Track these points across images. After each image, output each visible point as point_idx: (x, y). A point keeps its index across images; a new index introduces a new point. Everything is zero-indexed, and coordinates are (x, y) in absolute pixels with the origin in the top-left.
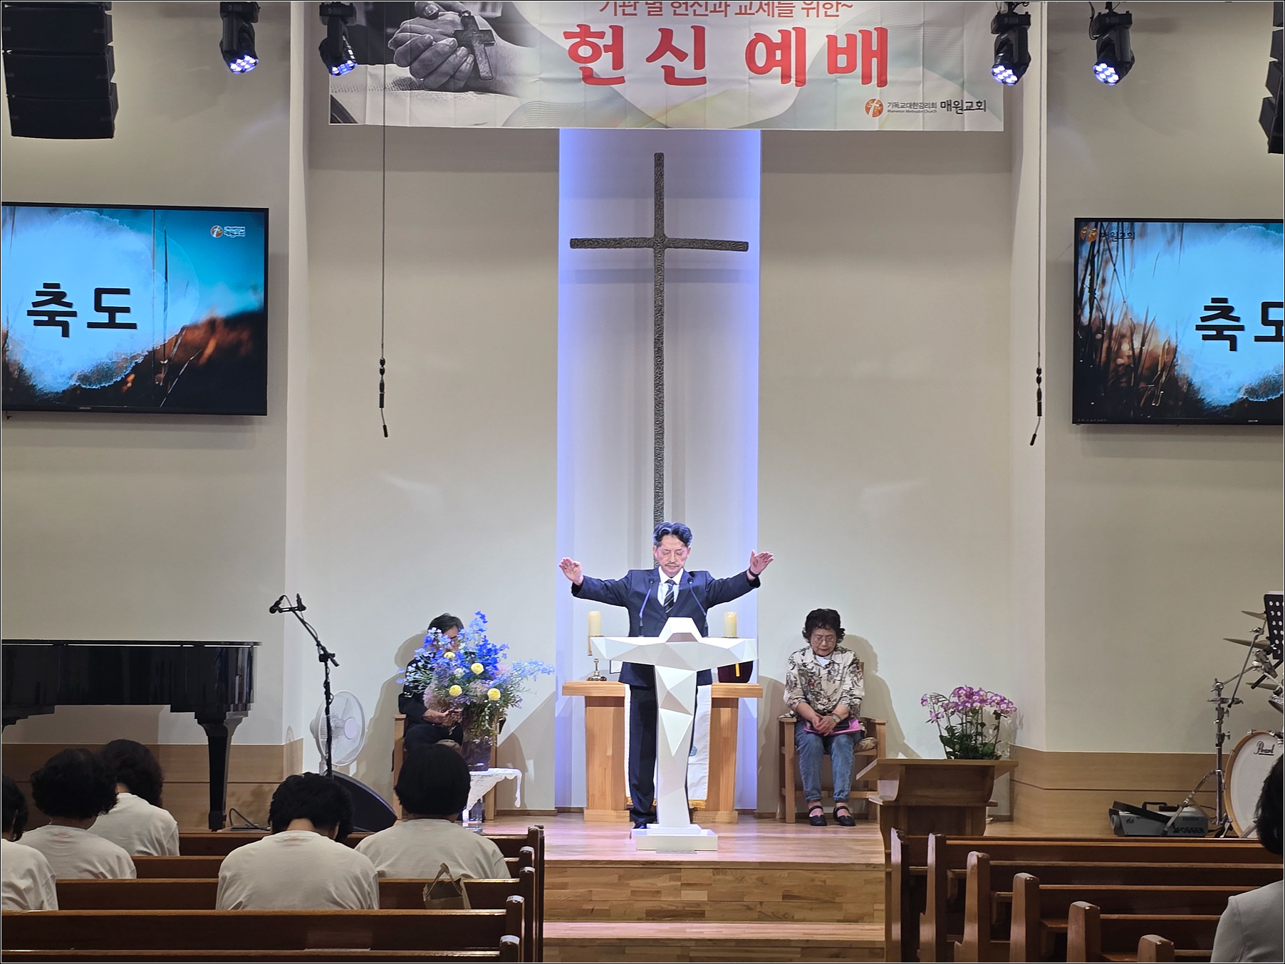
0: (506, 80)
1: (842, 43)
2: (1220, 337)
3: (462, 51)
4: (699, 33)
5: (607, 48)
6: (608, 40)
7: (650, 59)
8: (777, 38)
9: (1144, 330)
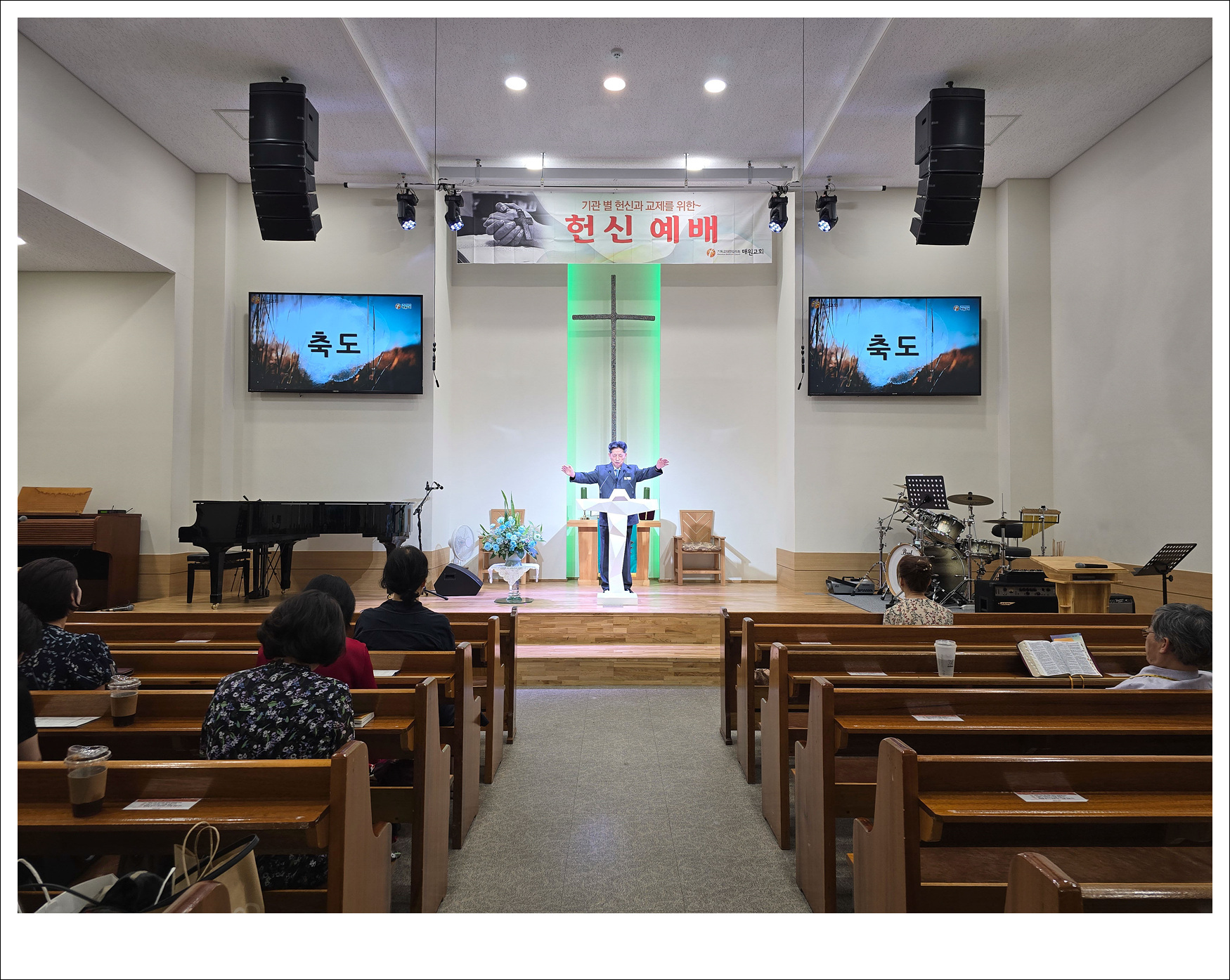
0: (539, 241)
1: (696, 223)
2: (878, 353)
3: (518, 227)
4: (629, 218)
5: (586, 226)
6: (586, 222)
7: (606, 231)
8: (665, 221)
9: (842, 351)
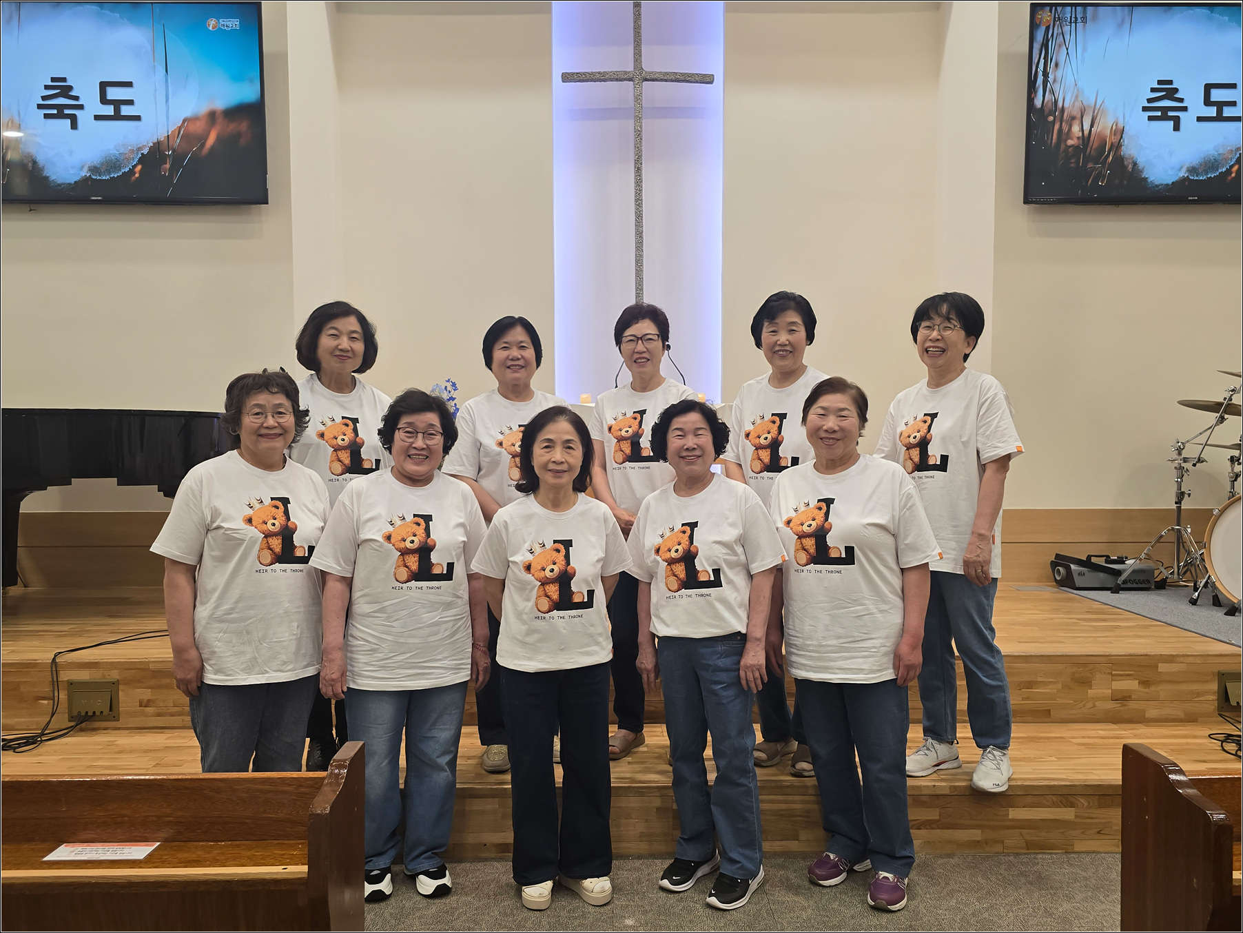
2: (1164, 117)
9: (1094, 112)
